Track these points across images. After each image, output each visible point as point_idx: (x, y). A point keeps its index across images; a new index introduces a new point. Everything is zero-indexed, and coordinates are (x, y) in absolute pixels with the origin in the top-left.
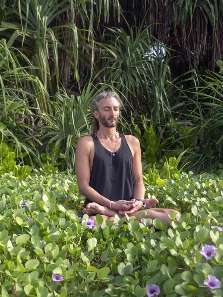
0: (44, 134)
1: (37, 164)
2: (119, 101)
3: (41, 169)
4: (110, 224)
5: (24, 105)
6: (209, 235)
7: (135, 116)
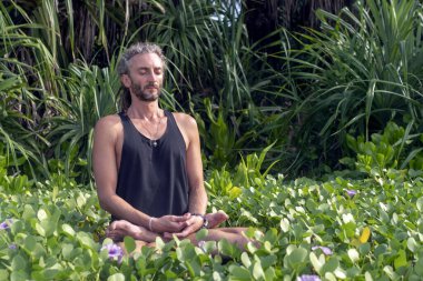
0: (53, 129)
1: (42, 176)
2: (163, 60)
3: (47, 182)
4: (148, 252)
5: (18, 83)
6: (308, 258)
7: (197, 101)
